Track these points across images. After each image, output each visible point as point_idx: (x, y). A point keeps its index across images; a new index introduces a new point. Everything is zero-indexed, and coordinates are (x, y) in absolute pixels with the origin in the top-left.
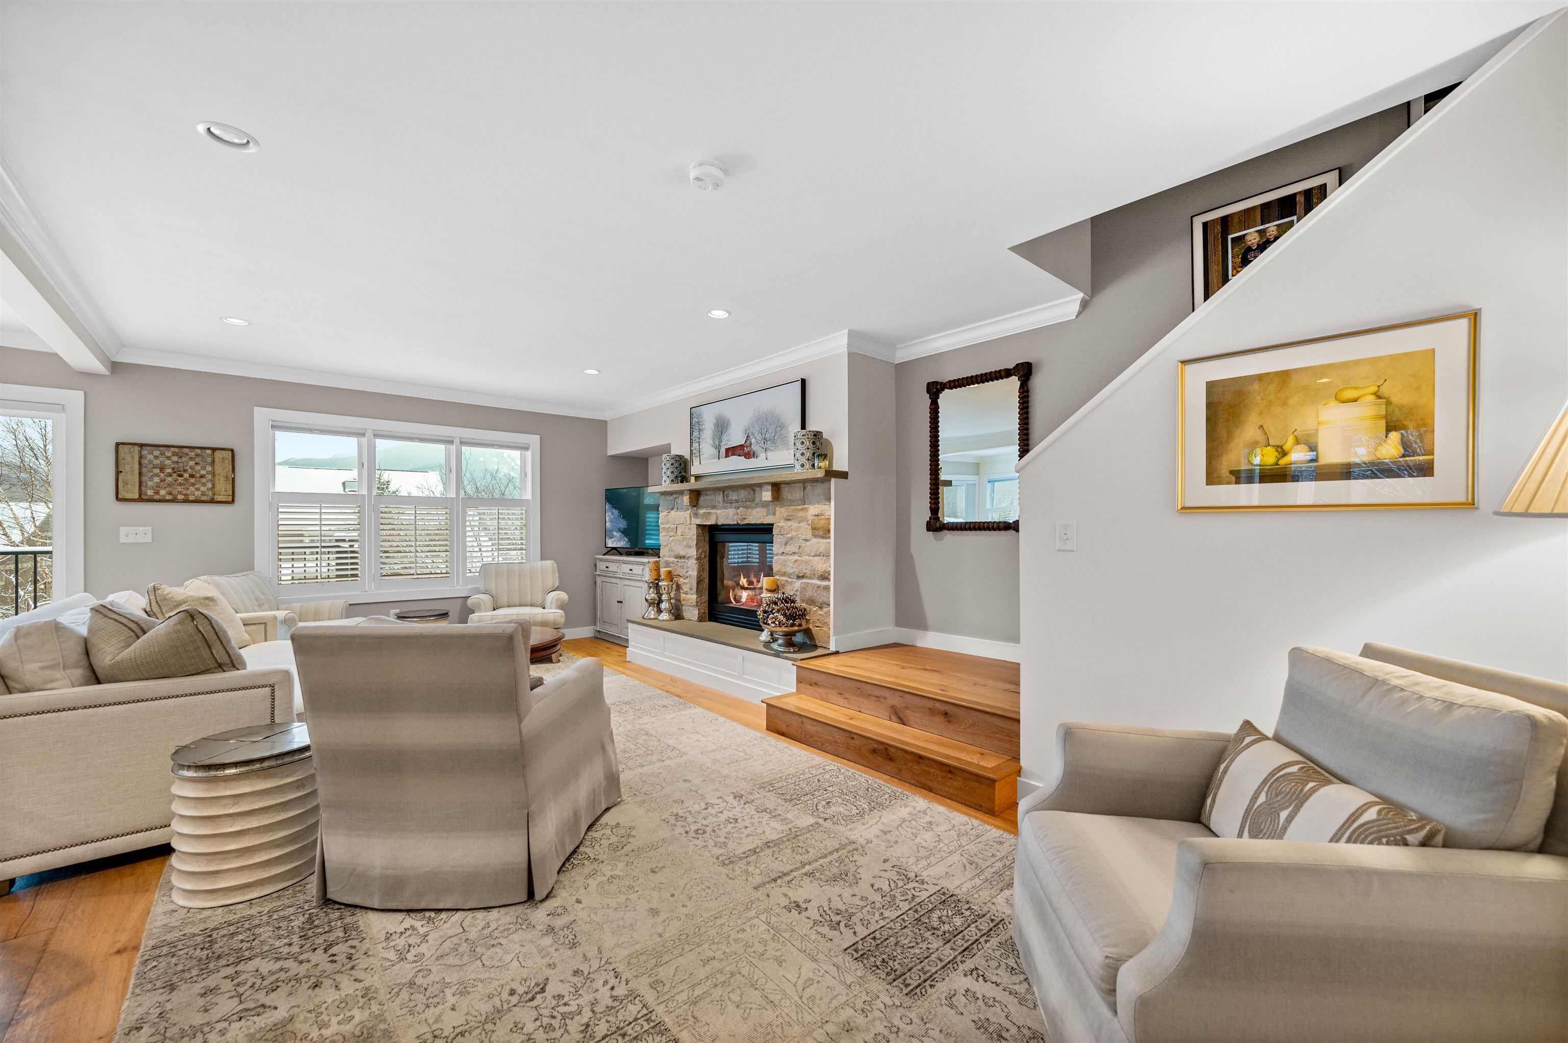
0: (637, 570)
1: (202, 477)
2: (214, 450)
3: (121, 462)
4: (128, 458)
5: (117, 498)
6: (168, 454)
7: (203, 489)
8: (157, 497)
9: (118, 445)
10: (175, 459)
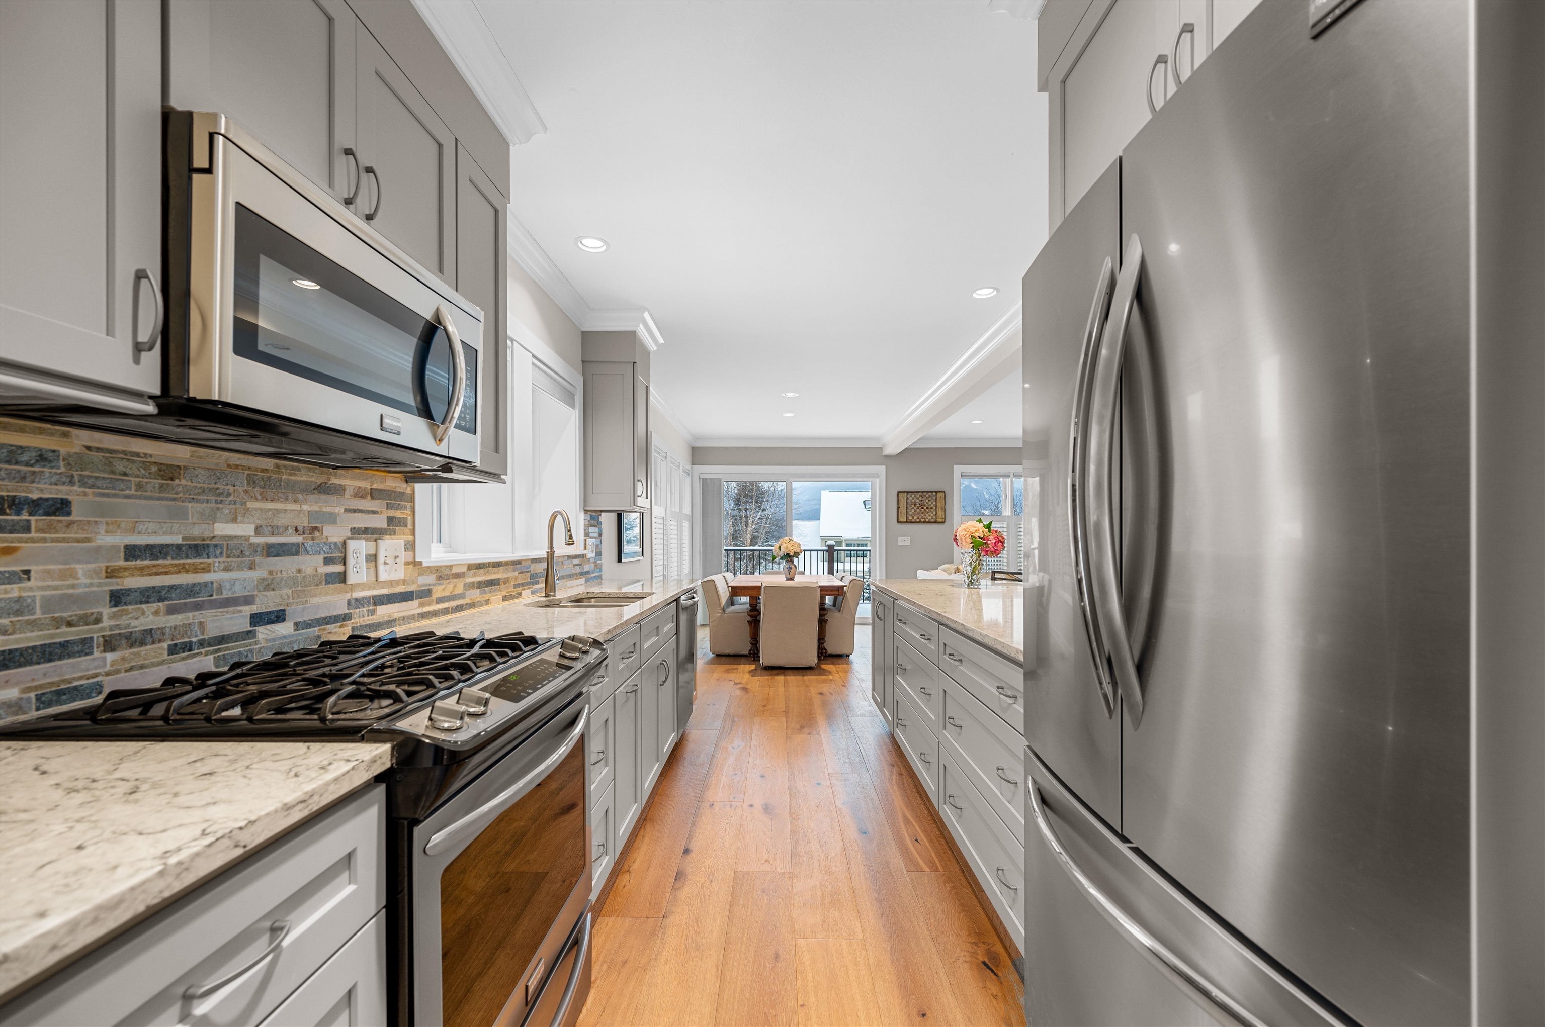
1: (932, 508)
2: (937, 492)
3: (900, 502)
4: (902, 500)
5: (898, 522)
6: (918, 496)
7: (932, 515)
8: (913, 520)
9: (898, 492)
10: (920, 499)
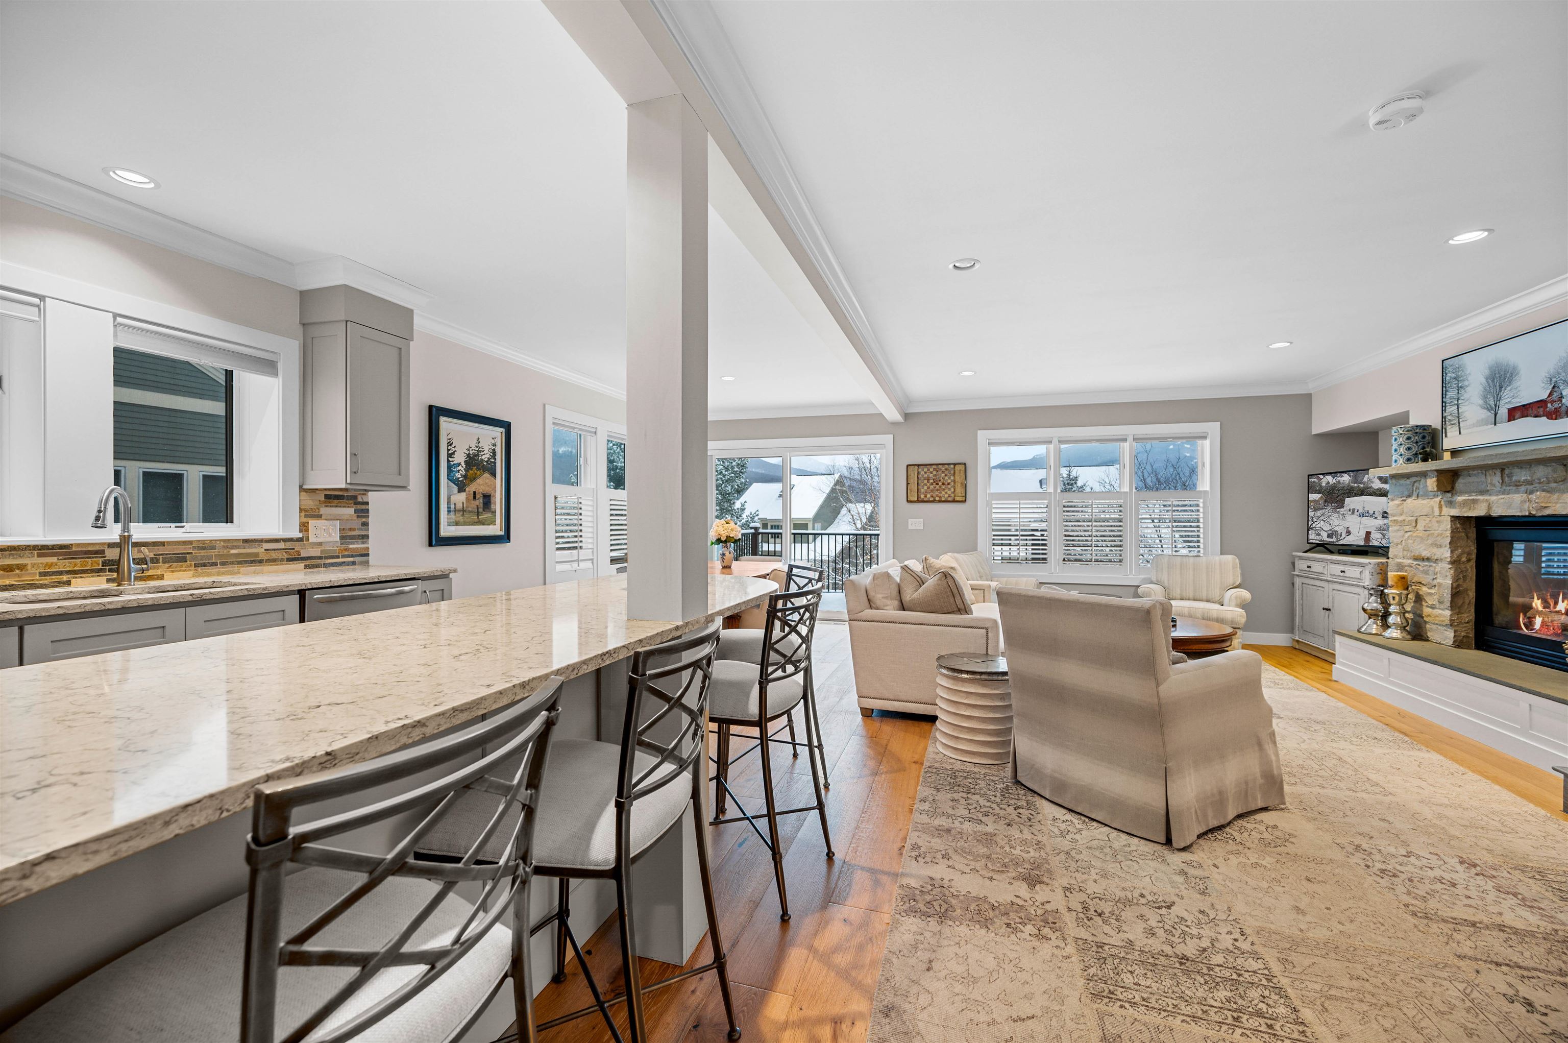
0: (1353, 572)
1: (948, 484)
2: (955, 464)
3: (909, 477)
4: (912, 474)
5: (907, 501)
6: (931, 470)
7: (949, 492)
8: (925, 499)
9: (908, 466)
10: (935, 473)
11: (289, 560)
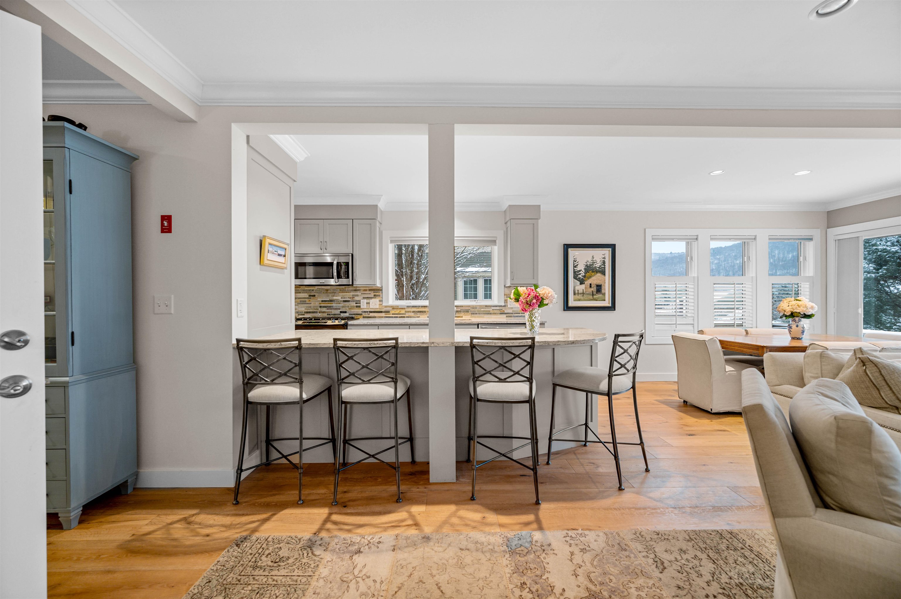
11: (500, 314)
